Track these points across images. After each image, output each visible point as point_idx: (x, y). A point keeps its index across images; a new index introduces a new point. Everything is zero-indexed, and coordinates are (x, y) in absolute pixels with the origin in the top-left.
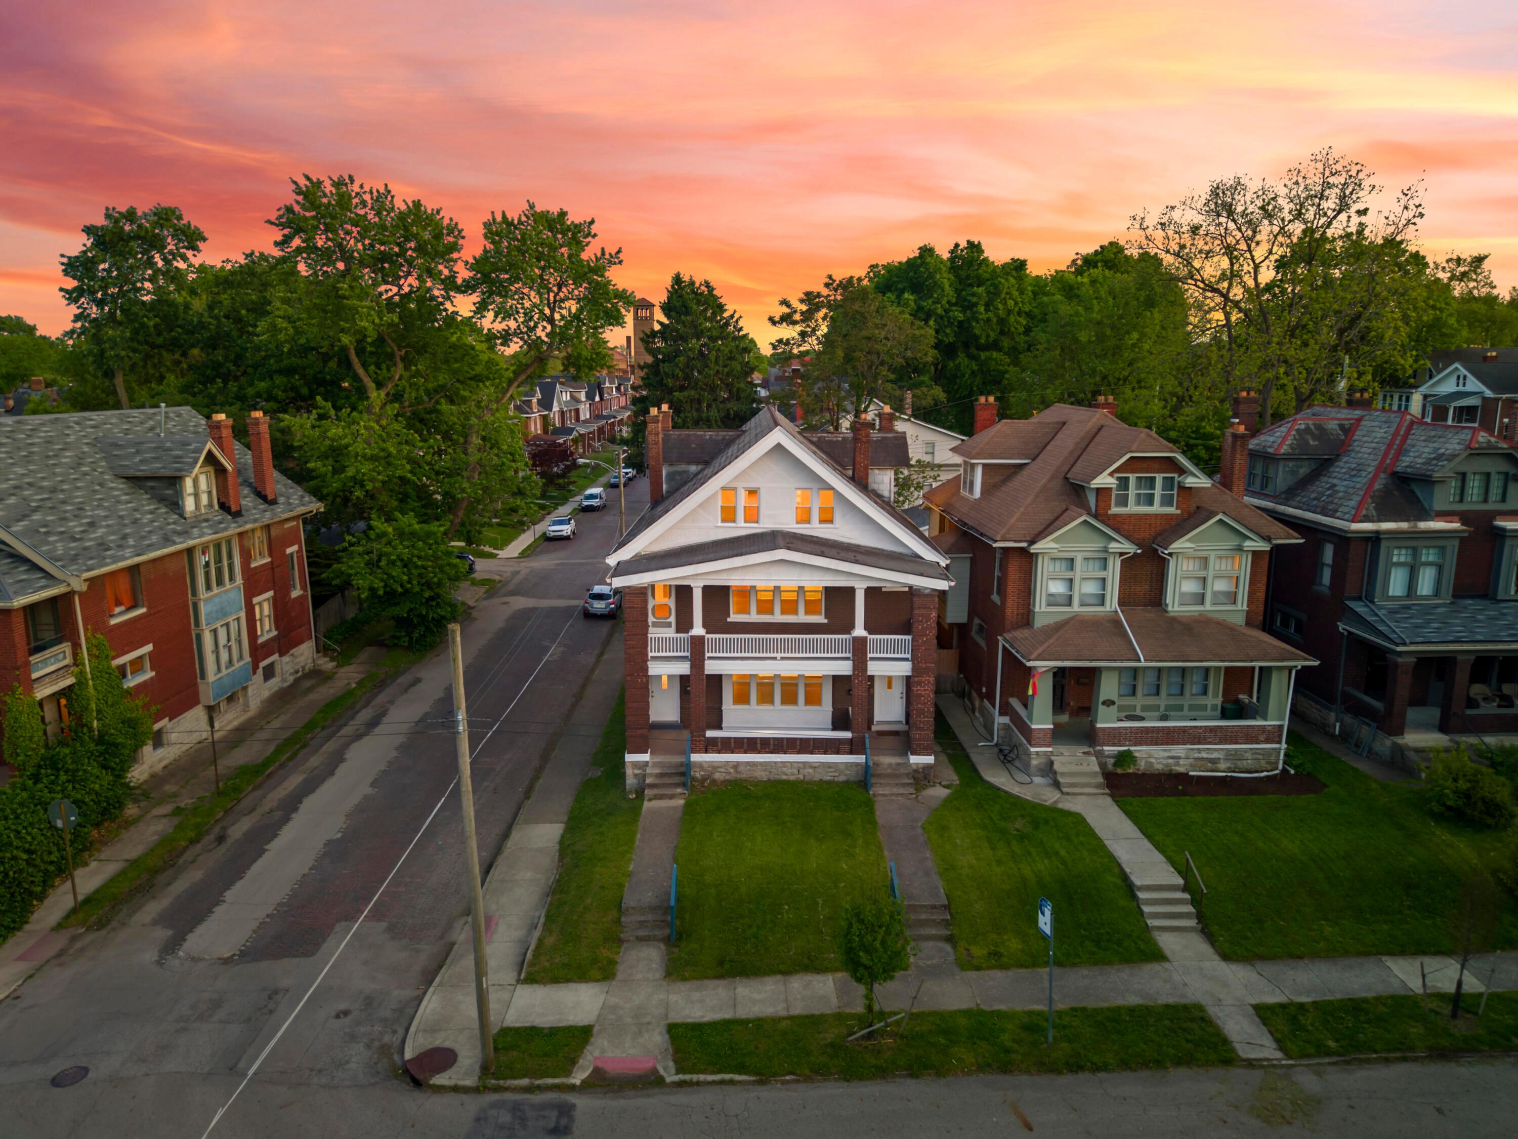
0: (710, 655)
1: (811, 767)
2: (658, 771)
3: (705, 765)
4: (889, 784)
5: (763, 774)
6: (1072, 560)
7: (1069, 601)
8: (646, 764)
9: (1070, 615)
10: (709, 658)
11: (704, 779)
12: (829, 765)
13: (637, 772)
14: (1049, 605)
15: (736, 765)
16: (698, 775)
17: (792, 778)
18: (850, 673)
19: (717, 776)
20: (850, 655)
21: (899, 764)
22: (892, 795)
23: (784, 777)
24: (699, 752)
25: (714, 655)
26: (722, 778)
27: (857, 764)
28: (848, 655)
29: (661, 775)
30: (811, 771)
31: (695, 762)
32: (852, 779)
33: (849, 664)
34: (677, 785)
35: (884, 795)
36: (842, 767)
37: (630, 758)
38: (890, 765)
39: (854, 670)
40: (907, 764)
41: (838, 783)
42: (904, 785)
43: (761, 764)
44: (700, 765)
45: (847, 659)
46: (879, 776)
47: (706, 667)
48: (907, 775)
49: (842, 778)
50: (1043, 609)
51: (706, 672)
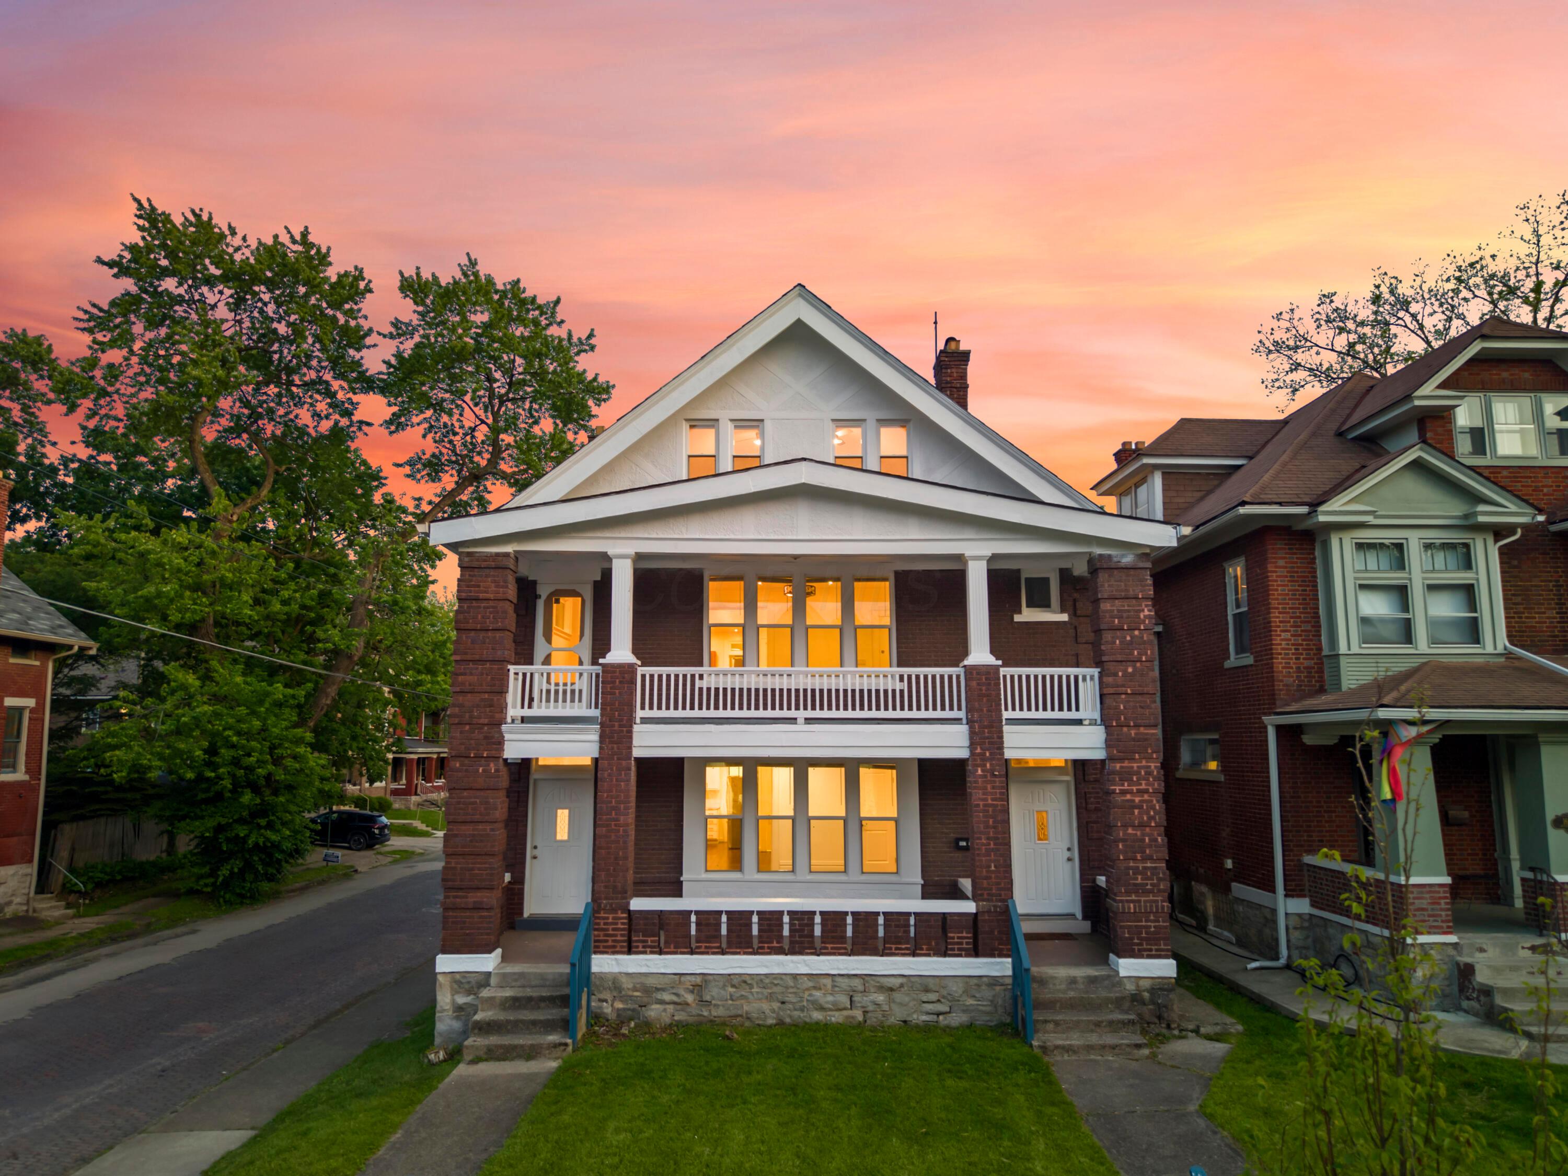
0: (647, 713)
1: (882, 989)
2: (508, 993)
3: (627, 984)
4: (1077, 1024)
5: (765, 1006)
6: (1399, 547)
7: (1407, 633)
8: (484, 979)
9: (1414, 663)
10: (645, 721)
11: (623, 1018)
12: (923, 984)
13: (461, 1000)
14: (1365, 640)
15: (702, 983)
16: (607, 1009)
17: (836, 1017)
18: (964, 754)
19: (654, 1012)
20: (962, 714)
21: (1092, 980)
22: (1090, 1048)
23: (817, 1016)
24: (612, 950)
25: (655, 713)
26: (666, 1019)
27: (994, 981)
28: (955, 714)
29: (516, 1003)
30: (881, 998)
31: (602, 976)
32: (982, 1020)
33: (961, 731)
34: (549, 1026)
35: (1068, 1049)
36: (956, 989)
37: (446, 963)
38: (1073, 981)
39: (972, 746)
40: (1114, 979)
41: (948, 1029)
42: (1114, 1026)
43: (761, 980)
44: (614, 983)
45: (957, 721)
46: (1049, 1005)
47: (636, 741)
48: (1118, 1003)
49: (957, 1019)
50: (1355, 649)
51: (637, 753)
